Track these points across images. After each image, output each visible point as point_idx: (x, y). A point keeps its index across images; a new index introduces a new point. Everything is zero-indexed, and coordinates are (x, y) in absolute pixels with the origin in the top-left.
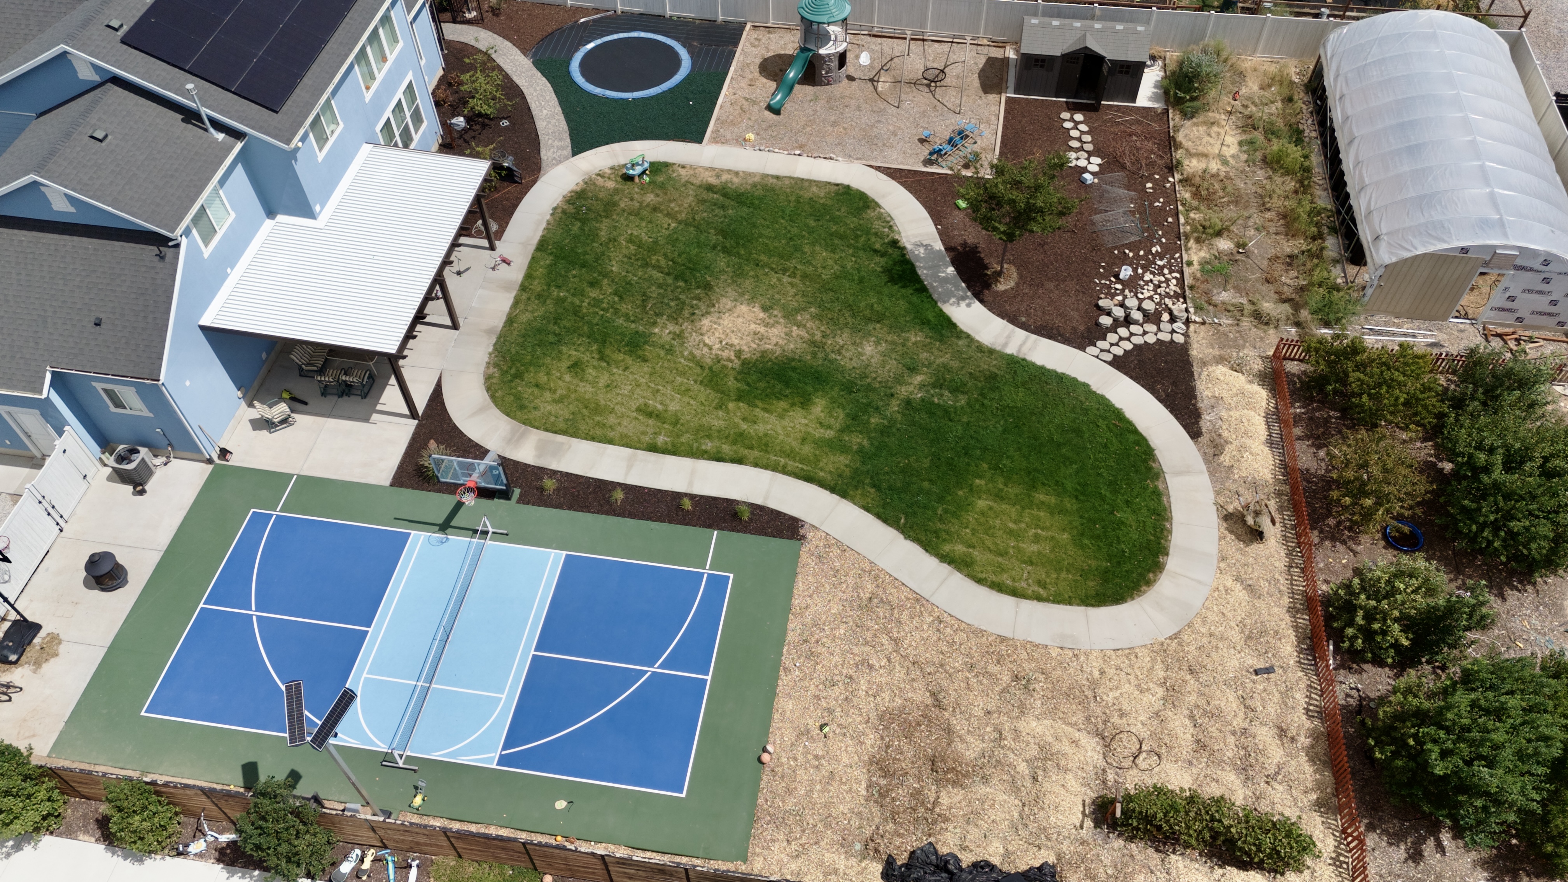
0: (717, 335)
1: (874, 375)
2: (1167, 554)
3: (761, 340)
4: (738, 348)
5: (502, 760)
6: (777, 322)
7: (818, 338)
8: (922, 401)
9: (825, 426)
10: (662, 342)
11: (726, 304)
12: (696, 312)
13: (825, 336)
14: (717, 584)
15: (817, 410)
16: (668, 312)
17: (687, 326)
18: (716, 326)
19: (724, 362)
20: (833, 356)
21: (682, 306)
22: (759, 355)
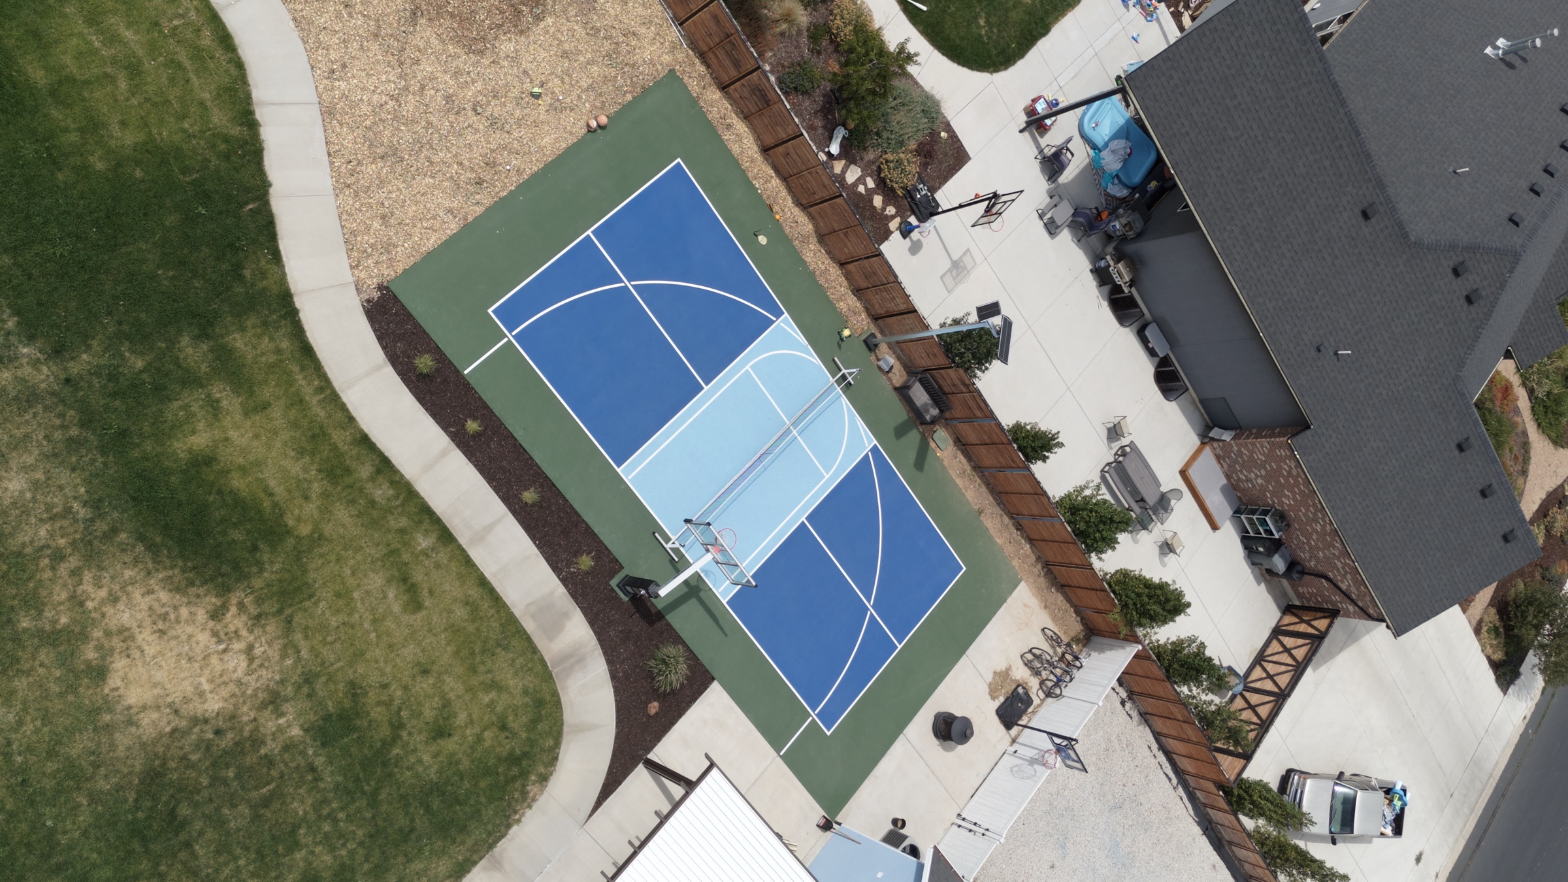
0: (219, 668)
1: (58, 435)
3: (164, 617)
4: (211, 624)
5: (778, 314)
6: (108, 634)
7: (73, 561)
8: (32, 338)
9: (214, 407)
10: (304, 704)
11: (152, 723)
12: (210, 736)
13: (58, 557)
14: (510, 315)
15: (200, 440)
16: (250, 760)
17: (247, 713)
18: (206, 687)
19: (253, 610)
20: (82, 512)
21: (220, 761)
22: (192, 591)
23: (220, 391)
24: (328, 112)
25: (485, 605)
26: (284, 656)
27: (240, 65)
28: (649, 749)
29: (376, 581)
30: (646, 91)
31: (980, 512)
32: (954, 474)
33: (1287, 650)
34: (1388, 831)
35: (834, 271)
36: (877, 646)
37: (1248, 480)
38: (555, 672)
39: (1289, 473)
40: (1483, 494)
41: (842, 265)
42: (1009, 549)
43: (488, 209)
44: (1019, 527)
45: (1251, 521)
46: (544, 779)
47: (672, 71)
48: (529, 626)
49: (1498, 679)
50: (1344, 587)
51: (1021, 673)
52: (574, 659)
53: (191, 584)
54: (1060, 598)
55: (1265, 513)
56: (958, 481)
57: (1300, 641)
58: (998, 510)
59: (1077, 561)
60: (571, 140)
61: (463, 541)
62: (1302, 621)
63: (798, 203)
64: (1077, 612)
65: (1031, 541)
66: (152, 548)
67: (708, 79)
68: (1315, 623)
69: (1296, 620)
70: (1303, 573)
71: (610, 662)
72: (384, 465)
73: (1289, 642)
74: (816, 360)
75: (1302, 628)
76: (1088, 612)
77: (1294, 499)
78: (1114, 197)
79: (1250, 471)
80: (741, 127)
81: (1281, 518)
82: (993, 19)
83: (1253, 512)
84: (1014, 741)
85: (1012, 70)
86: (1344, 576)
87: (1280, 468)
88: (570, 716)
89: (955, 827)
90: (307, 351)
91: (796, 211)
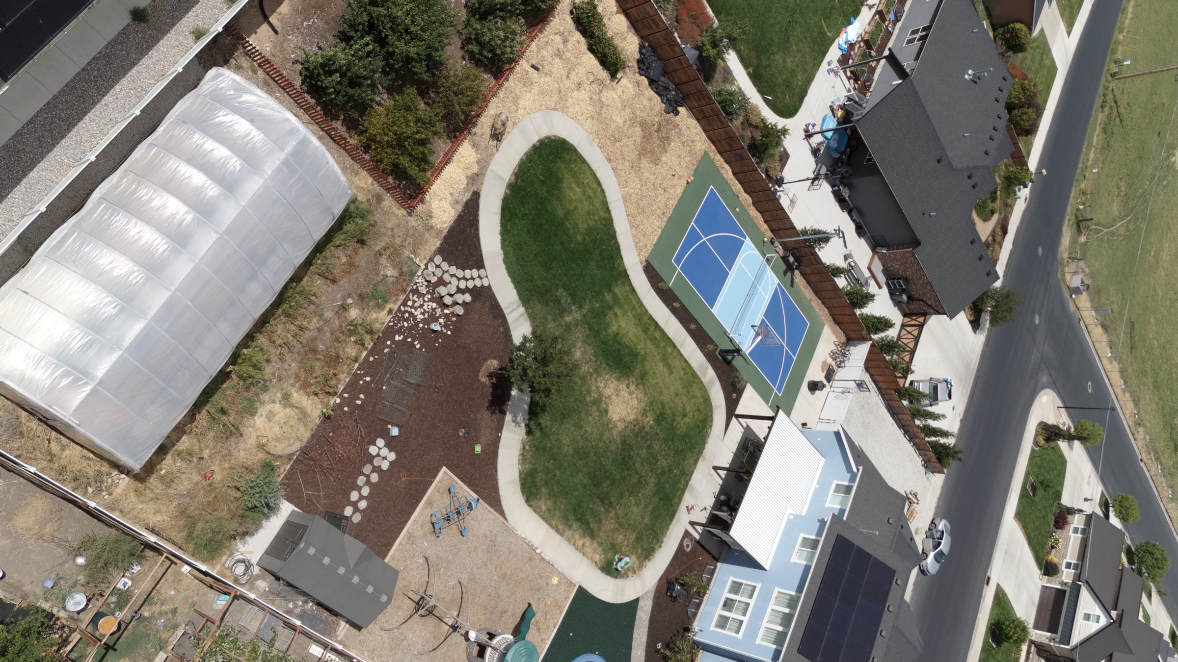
0: (631, 404)
1: (584, 335)
2: (534, 145)
3: (617, 390)
4: (627, 389)
5: (745, 238)
6: (606, 398)
7: (595, 376)
8: (574, 303)
9: (615, 315)
10: (652, 412)
11: (621, 425)
12: (633, 427)
13: (591, 375)
14: (678, 261)
15: (614, 328)
16: (643, 434)
17: (640, 418)
18: (630, 411)
19: (636, 383)
20: (594, 359)
21: (637, 434)
22: (622, 379)
23: (616, 310)
24: (625, 201)
25: (687, 369)
26: (645, 397)
27: (603, 191)
28: (735, 411)
29: (661, 365)
30: (700, 162)
31: (811, 300)
32: (801, 287)
33: (909, 333)
34: (947, 398)
35: (759, 216)
36: (789, 359)
37: (892, 266)
38: (707, 388)
39: (911, 262)
40: (980, 259)
41: (761, 212)
42: (820, 313)
43: (667, 222)
44: (823, 303)
45: (893, 283)
46: (711, 427)
47: (705, 152)
48: (699, 373)
49: (973, 328)
50: (929, 303)
51: (830, 361)
52: (711, 382)
53: (621, 377)
54: (838, 328)
55: (899, 279)
56: (803, 290)
57: (914, 328)
58: (816, 298)
59: (848, 313)
60: (683, 188)
61: (678, 347)
62: (912, 320)
63: (746, 192)
64: (844, 333)
65: (828, 308)
66: (610, 367)
67: (716, 151)
68: (918, 320)
69: (910, 320)
70: (913, 300)
71: (720, 382)
72: (657, 325)
73: (909, 329)
74: (758, 253)
75: (913, 322)
76: (849, 332)
77: (912, 272)
78: (835, 158)
79: (893, 263)
80: (727, 167)
81: (906, 280)
82: (791, 95)
83: (894, 279)
84: (831, 387)
85: (799, 114)
86: (930, 299)
87: (907, 260)
88: (714, 404)
89: (819, 423)
90: (633, 289)
91: (746, 195)
